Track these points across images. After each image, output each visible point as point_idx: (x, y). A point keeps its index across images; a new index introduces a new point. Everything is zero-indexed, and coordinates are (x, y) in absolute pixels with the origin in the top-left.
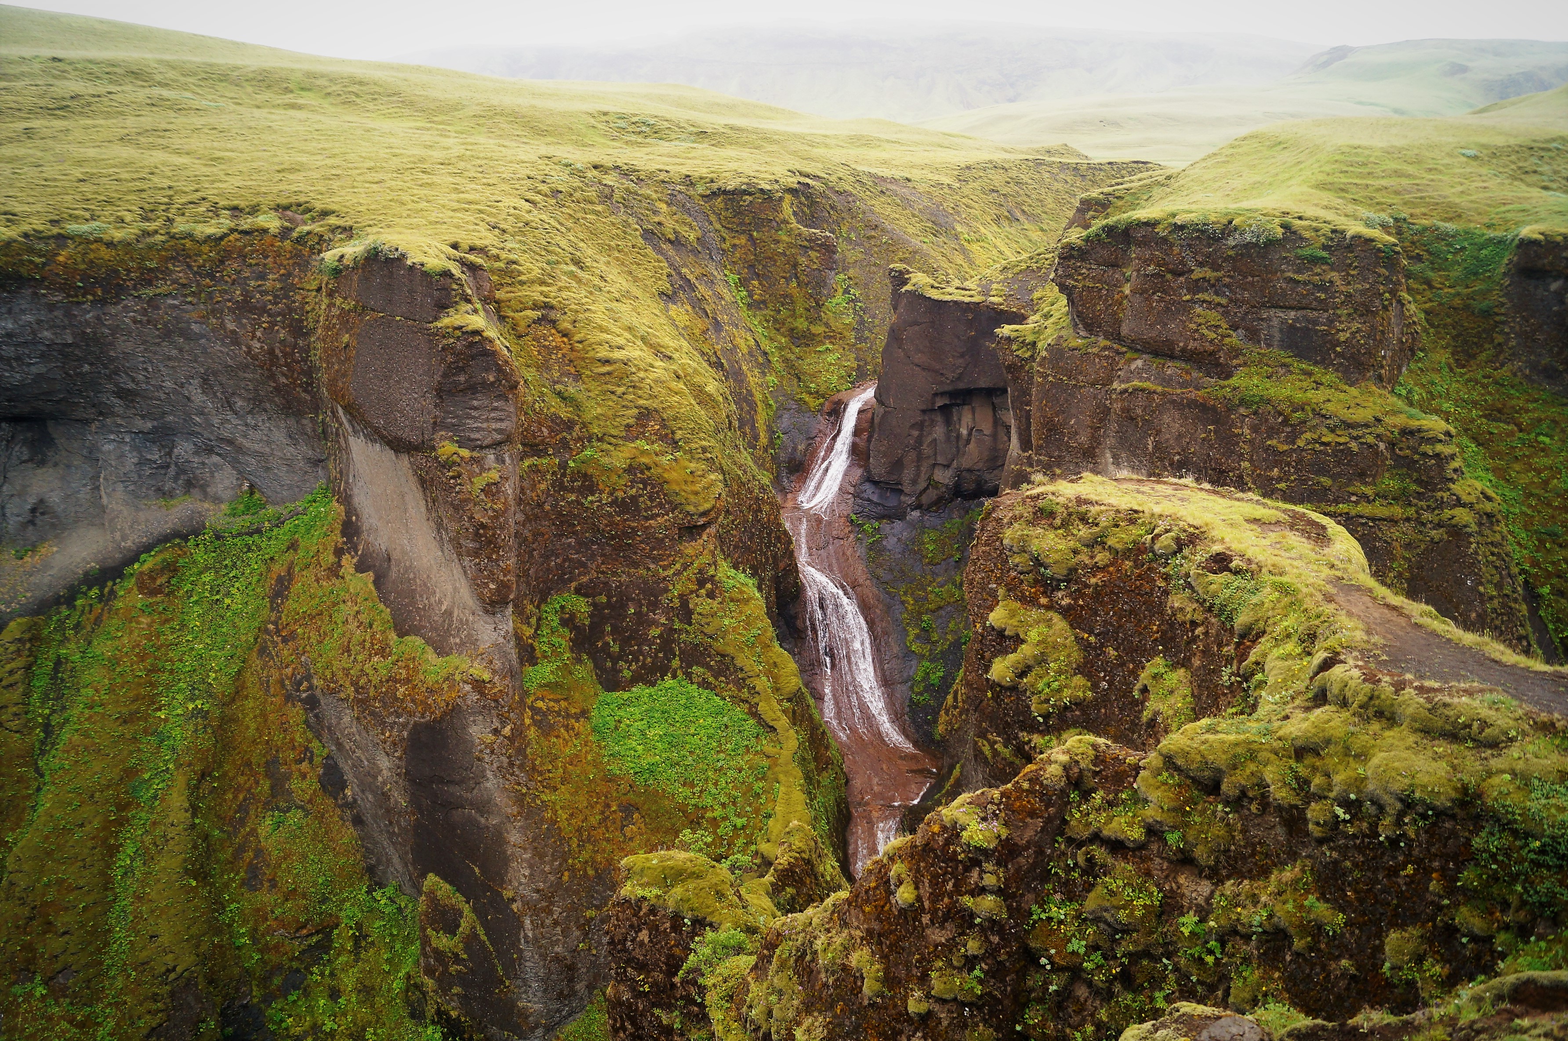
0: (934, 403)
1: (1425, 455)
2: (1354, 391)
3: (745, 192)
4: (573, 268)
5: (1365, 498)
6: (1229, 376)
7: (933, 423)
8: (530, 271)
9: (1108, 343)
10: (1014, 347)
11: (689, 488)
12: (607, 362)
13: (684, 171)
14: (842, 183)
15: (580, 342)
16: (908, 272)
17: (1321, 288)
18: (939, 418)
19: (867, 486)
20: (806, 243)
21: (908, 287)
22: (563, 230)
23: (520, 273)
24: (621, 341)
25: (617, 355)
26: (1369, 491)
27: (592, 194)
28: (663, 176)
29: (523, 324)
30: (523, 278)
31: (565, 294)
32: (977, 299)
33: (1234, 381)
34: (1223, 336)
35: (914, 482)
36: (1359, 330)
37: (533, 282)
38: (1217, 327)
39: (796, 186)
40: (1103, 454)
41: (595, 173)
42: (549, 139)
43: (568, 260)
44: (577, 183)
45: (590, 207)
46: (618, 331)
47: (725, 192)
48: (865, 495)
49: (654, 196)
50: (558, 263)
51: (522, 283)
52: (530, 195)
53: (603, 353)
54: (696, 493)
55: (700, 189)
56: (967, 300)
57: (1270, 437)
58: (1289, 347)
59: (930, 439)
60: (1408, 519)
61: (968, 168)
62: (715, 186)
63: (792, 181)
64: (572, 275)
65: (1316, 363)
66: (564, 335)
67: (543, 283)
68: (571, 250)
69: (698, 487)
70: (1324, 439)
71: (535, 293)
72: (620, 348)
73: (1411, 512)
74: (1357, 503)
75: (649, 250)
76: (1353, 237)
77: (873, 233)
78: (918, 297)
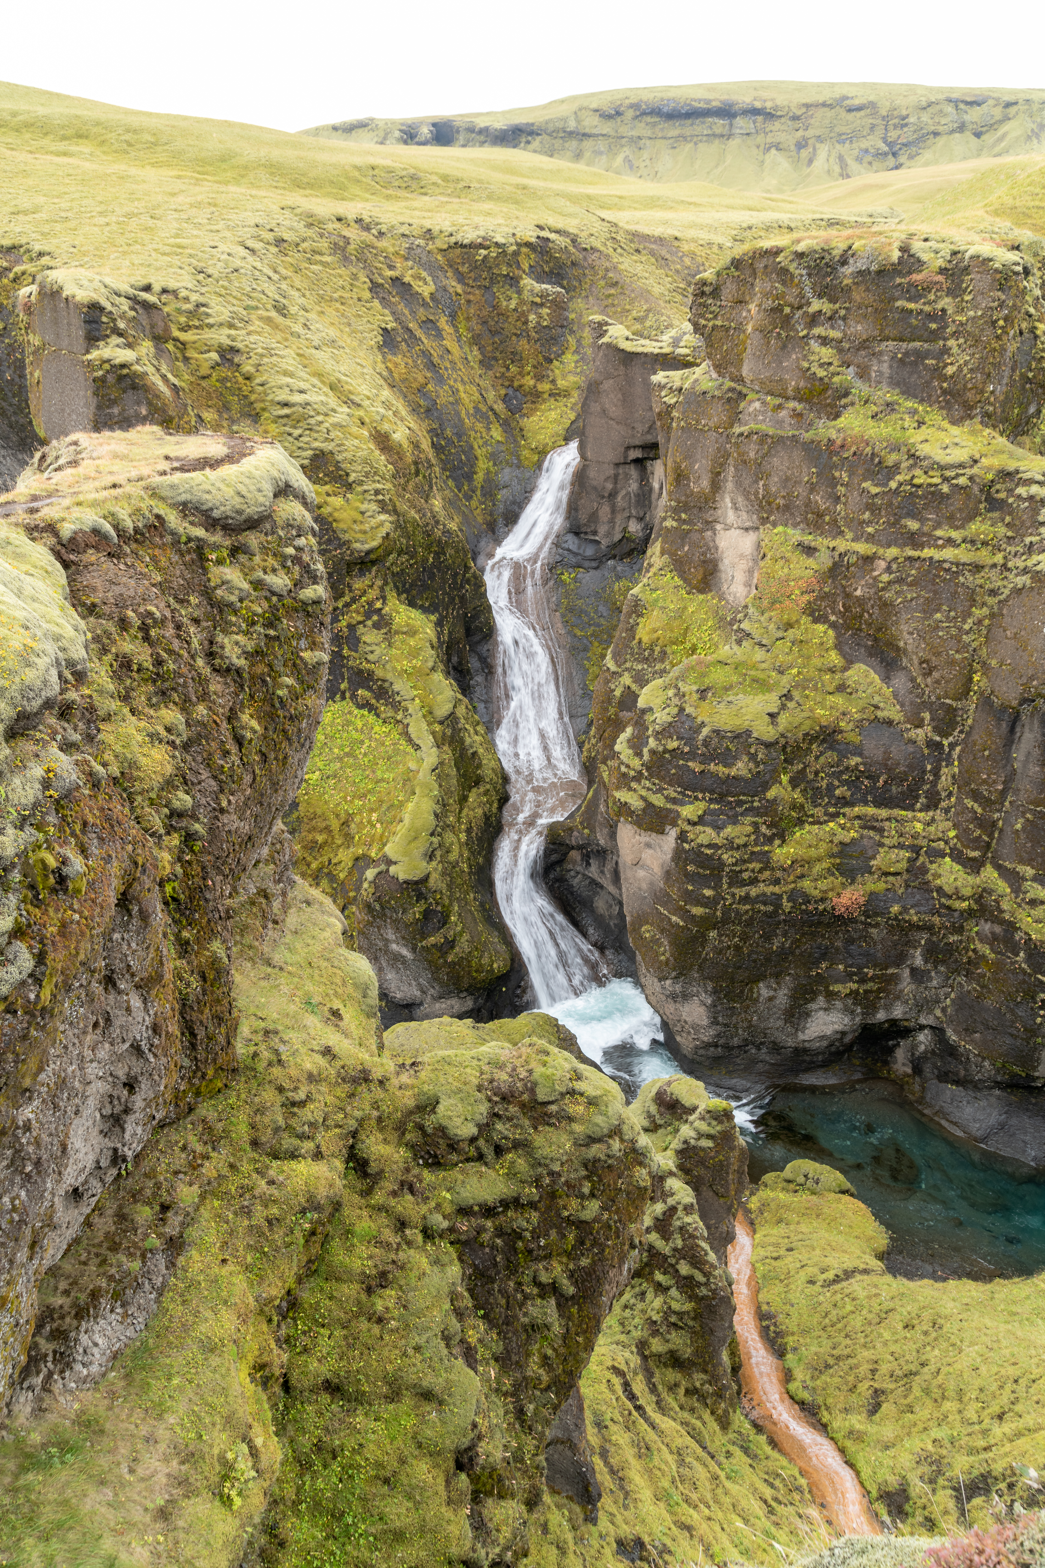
0: (626, 457)
1: (1019, 496)
2: (955, 430)
3: (481, 246)
4: (273, 314)
5: (950, 542)
6: (837, 416)
7: (627, 477)
8: (219, 314)
9: (733, 384)
10: (663, 394)
11: (356, 527)
12: (286, 405)
13: (428, 224)
14: (592, 239)
15: (262, 385)
16: (607, 324)
17: (931, 317)
18: (633, 472)
19: (570, 537)
20: (538, 300)
21: (605, 340)
22: (275, 277)
23: (208, 315)
24: (303, 385)
25: (297, 398)
26: (955, 534)
27: (323, 245)
28: (405, 229)
29: (207, 365)
30: (211, 321)
31: (252, 338)
32: (667, 350)
33: (842, 422)
34: (833, 374)
35: (608, 534)
36: (966, 363)
37: (221, 325)
38: (830, 364)
39: (533, 240)
40: (723, 499)
41: (337, 225)
42: (308, 192)
43: (269, 306)
44: (310, 233)
45: (318, 257)
46: (306, 376)
47: (463, 246)
48: (566, 546)
49: (391, 250)
50: (257, 308)
51: (209, 326)
52: (250, 243)
53: (283, 396)
54: (365, 532)
55: (441, 244)
56: (657, 351)
57: (865, 480)
58: (898, 384)
59: (623, 492)
60: (994, 566)
61: (750, 228)
62: (453, 240)
63: (531, 235)
64: (268, 320)
65: (922, 401)
66: (247, 379)
67: (231, 326)
68: (277, 297)
69: (367, 527)
70: (916, 481)
71: (222, 337)
72: (301, 392)
73: (999, 558)
74: (943, 547)
75: (376, 303)
76: (971, 257)
77: (612, 291)
78: (614, 349)
